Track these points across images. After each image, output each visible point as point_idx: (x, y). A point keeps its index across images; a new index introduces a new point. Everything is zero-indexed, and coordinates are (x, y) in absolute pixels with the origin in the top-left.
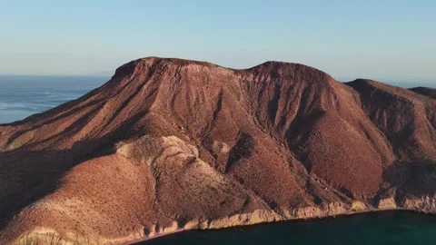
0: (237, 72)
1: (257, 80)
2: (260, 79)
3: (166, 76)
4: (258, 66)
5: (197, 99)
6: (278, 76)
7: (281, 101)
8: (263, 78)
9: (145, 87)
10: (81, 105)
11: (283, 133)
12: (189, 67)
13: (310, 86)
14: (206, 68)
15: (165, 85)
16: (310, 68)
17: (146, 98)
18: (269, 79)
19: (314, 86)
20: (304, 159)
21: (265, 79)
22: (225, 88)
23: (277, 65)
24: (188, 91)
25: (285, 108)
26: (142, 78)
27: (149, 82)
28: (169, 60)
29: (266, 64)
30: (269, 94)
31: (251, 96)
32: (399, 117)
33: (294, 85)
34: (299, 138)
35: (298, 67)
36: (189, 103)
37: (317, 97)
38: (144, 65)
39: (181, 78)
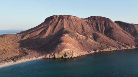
0: (83, 19)
1: (89, 21)
2: (90, 21)
3: (64, 20)
4: (89, 17)
5: (76, 25)
6: (96, 20)
7: (99, 26)
8: (91, 21)
9: (59, 22)
10: (39, 28)
11: (103, 33)
12: (71, 17)
13: (106, 22)
14: (75, 17)
15: (65, 22)
16: (104, 18)
17: (61, 25)
18: (93, 21)
19: (107, 22)
20: (113, 38)
21: (92, 21)
22: (82, 23)
23: (95, 17)
24: (73, 23)
25: (101, 27)
26: (57, 20)
27: (60, 21)
28: (64, 15)
29: (91, 17)
30: (94, 24)
31: (89, 25)
32: (131, 29)
33: (101, 22)
34: (109, 34)
35: (101, 17)
36: (74, 26)
37: (109, 25)
38: (56, 17)
39: (69, 20)
